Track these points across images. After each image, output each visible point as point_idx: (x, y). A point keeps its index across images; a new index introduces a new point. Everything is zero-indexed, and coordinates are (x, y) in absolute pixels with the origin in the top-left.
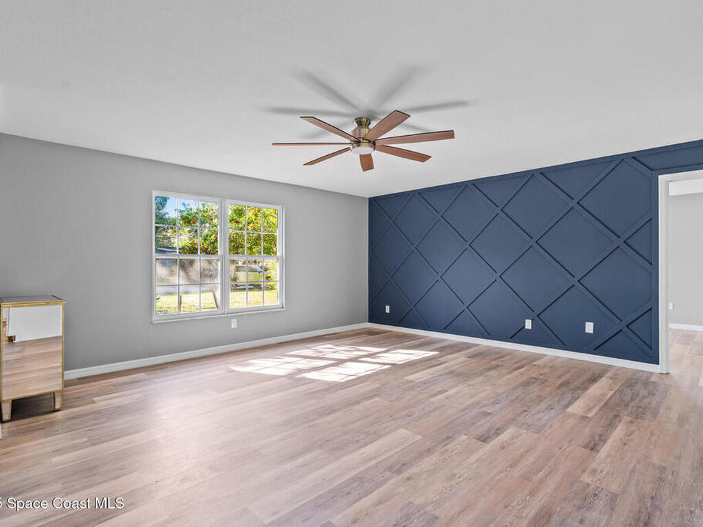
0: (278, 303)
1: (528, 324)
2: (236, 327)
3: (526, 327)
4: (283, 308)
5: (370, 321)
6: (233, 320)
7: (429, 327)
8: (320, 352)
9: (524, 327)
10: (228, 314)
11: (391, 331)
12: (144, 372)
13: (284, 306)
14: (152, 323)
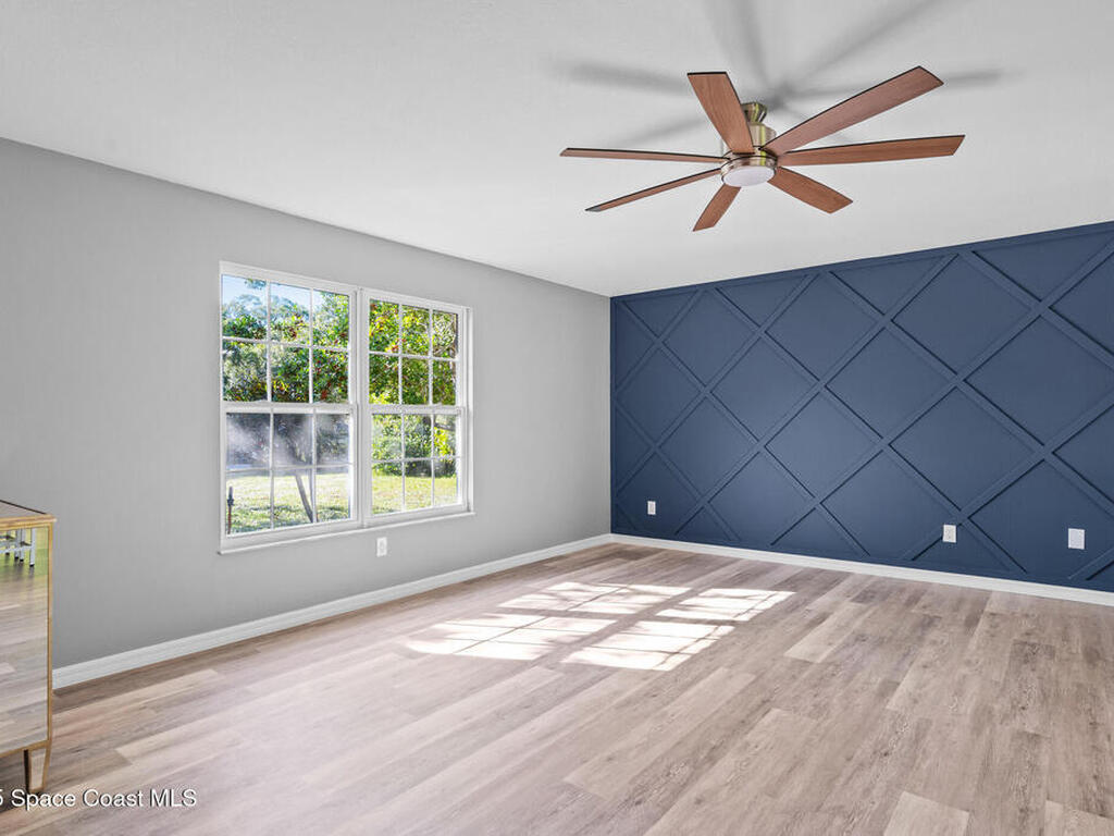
0: (460, 501)
1: (950, 534)
2: (385, 553)
3: (945, 539)
4: (469, 510)
5: (616, 529)
6: (379, 540)
7: (740, 539)
8: (565, 599)
9: (942, 538)
10: (369, 527)
11: (661, 550)
12: (210, 665)
13: (472, 509)
14: (219, 553)
